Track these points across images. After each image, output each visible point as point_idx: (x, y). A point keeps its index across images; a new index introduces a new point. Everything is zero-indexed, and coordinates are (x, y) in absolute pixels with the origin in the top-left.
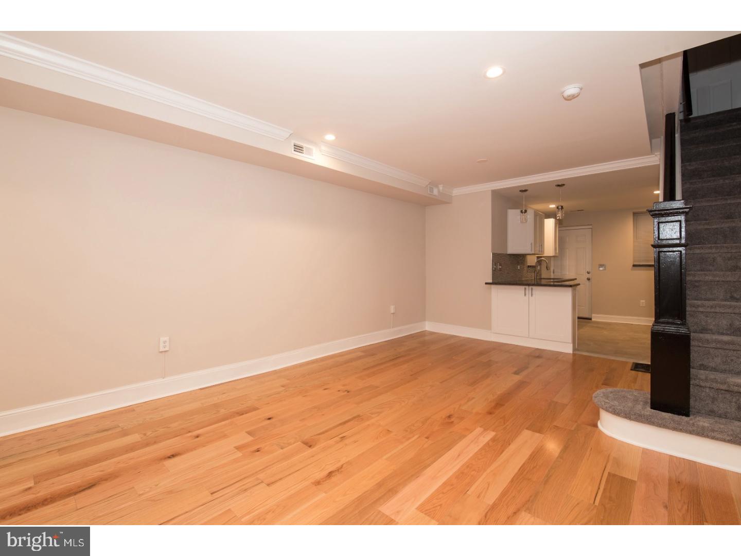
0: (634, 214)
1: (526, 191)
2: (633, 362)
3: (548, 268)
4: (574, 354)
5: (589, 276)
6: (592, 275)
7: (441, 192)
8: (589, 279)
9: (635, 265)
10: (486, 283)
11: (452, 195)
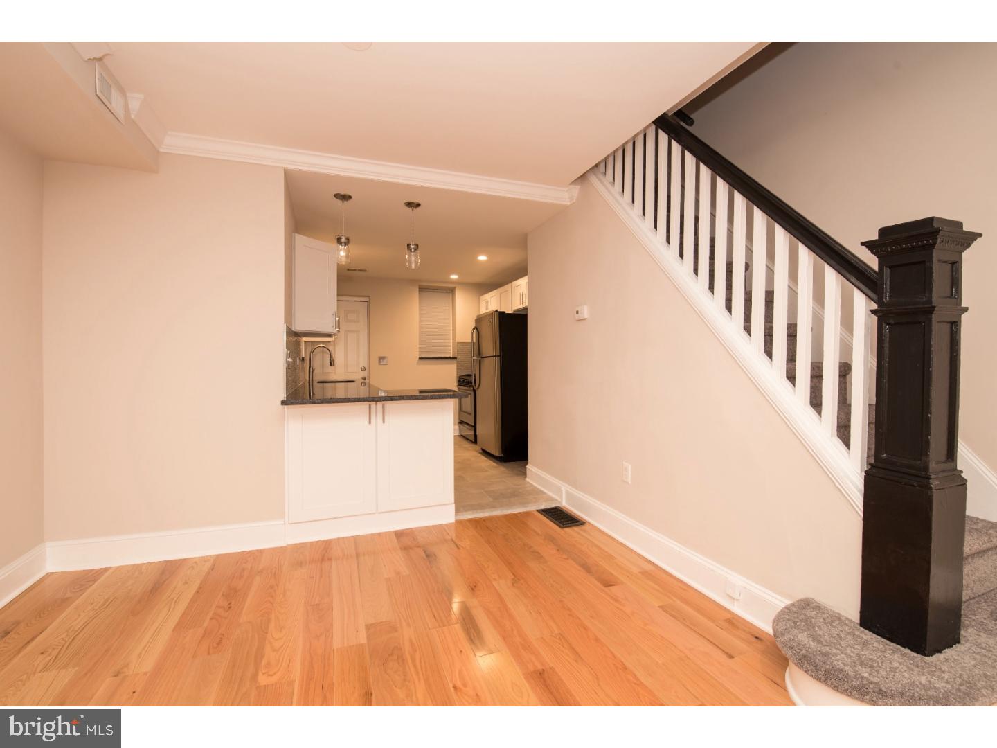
0: (419, 288)
1: (346, 198)
2: (537, 511)
3: (332, 363)
4: (458, 522)
5: (364, 374)
6: (369, 373)
7: (133, 117)
8: (364, 379)
9: (421, 358)
10: (283, 403)
11: (161, 150)
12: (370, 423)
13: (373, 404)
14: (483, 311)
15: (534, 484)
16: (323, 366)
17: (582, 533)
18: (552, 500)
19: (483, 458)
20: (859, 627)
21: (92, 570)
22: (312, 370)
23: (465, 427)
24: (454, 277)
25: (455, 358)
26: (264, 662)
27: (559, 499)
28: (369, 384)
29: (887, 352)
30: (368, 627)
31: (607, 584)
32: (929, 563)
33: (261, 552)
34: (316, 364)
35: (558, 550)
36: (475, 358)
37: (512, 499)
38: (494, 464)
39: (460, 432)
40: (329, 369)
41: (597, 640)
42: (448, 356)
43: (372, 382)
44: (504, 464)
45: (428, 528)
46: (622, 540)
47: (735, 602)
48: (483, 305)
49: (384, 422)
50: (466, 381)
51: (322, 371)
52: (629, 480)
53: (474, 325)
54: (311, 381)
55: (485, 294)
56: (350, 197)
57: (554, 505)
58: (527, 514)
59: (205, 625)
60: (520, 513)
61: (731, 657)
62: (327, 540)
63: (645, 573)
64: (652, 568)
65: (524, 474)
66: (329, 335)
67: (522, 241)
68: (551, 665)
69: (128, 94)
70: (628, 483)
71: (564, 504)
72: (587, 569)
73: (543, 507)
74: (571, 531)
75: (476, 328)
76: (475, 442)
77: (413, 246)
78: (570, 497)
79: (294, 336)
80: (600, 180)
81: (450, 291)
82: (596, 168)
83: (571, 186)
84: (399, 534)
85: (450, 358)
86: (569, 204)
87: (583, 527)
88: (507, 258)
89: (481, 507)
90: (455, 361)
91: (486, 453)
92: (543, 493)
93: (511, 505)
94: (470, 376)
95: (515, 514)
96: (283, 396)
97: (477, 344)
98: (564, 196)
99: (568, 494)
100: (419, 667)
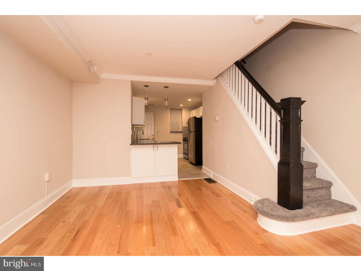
0: (170, 109)
1: (147, 86)
2: (203, 179)
3: (143, 134)
4: (179, 181)
5: (153, 137)
6: (154, 137)
7: (95, 72)
8: (153, 138)
9: (171, 132)
10: (131, 144)
11: (100, 78)
12: (154, 150)
13: (154, 145)
14: (191, 116)
15: (204, 172)
16: (140, 135)
17: (215, 185)
18: (208, 176)
19: (190, 164)
20: (277, 204)
21: (83, 187)
22: (137, 136)
23: (185, 155)
24: (181, 105)
25: (182, 132)
26: (127, 206)
27: (210, 176)
28: (154, 140)
29: (282, 131)
30: (152, 201)
31: (218, 196)
32: (290, 186)
33: (125, 185)
34: (138, 134)
35: (206, 188)
36: (187, 132)
37: (196, 176)
38: (193, 166)
39: (184, 156)
40: (142, 135)
41: (210, 207)
42: (180, 131)
43: (156, 140)
44: (196, 166)
45: (170, 182)
46: (226, 187)
47: (252, 201)
48: (191, 114)
49: (157, 151)
50: (185, 140)
51: (140, 136)
52: (228, 169)
53: (187, 121)
54: (137, 139)
55: (192, 111)
56: (148, 86)
57: (209, 178)
58: (201, 180)
59: (113, 198)
60: (198, 179)
61: (245, 213)
62: (142, 183)
63: (230, 195)
64: (233, 194)
65: (201, 169)
66: (143, 125)
67: (201, 95)
68: (197, 211)
69: (94, 66)
70: (228, 170)
71: (212, 177)
72: (213, 193)
73: (205, 178)
74: (212, 185)
75: (188, 122)
76: (188, 160)
77: (166, 99)
78: (214, 175)
79: (133, 126)
80: (221, 79)
81: (181, 110)
82: (220, 75)
83: (214, 80)
84: (161, 183)
85: (180, 132)
86: (213, 85)
87: (216, 183)
88: (197, 100)
89: (186, 177)
90: (182, 133)
91: (191, 163)
92: (206, 174)
93: (195, 177)
94: (186, 138)
95: (196, 179)
96: (130, 143)
97: (188, 127)
98: (211, 83)
99: (213, 174)
100: (164, 209)
